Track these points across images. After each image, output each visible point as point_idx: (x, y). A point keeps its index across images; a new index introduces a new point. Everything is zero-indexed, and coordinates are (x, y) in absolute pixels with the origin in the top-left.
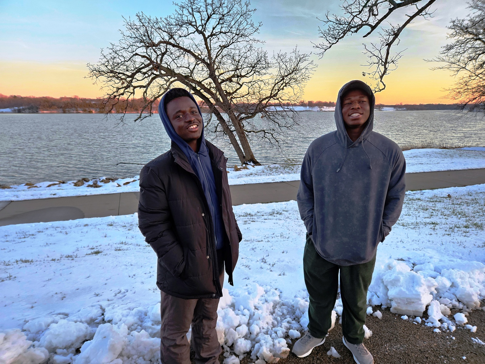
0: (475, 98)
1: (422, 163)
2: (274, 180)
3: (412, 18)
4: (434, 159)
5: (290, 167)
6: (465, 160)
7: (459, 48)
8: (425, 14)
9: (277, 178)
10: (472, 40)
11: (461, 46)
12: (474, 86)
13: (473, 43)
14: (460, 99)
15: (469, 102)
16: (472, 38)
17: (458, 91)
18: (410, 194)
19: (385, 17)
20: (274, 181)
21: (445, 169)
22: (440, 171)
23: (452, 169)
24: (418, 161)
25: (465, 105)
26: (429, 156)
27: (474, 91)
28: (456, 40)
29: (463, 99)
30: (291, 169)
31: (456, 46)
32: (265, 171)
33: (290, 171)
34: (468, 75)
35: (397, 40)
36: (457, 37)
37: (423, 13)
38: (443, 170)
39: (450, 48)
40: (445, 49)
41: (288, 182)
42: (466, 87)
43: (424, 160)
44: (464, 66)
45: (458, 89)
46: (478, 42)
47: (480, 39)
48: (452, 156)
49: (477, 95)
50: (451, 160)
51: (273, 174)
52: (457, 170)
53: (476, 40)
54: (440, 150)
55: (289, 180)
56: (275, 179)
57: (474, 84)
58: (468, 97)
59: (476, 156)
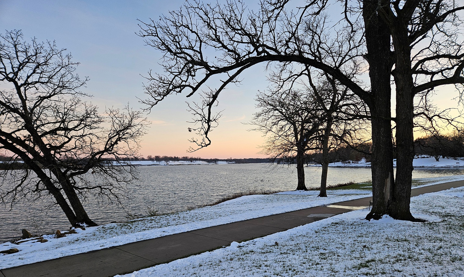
0: (281, 154)
1: (251, 209)
2: (103, 246)
3: (226, 83)
4: (260, 204)
5: (129, 225)
6: (282, 204)
7: (265, 115)
8: (236, 82)
9: (108, 243)
10: (272, 110)
11: (266, 114)
12: (279, 144)
13: (274, 112)
14: (271, 154)
15: (277, 156)
16: (272, 109)
17: (268, 148)
18: (244, 245)
19: (204, 81)
20: (103, 248)
21: (269, 214)
22: (265, 216)
23: (274, 213)
24: (248, 207)
25: (275, 159)
26: (255, 202)
27: (279, 148)
28: (262, 110)
29: (273, 154)
30: (129, 228)
31: (262, 114)
32: (97, 233)
33: (127, 231)
34: (274, 136)
35: (216, 101)
36: (262, 107)
37: (234, 80)
38: (267, 215)
39: (259, 115)
40: (255, 116)
41: (120, 246)
42: (274, 145)
43: (252, 206)
44: (270, 129)
45: (268, 146)
46: (277, 112)
47: (277, 110)
48: (272, 201)
49: (281, 151)
50: (272, 204)
51: (105, 237)
52: (278, 214)
53: (275, 110)
54: (263, 195)
55: (121, 244)
56: (105, 244)
57: (278, 143)
58: (276, 152)
59: (289, 199)
